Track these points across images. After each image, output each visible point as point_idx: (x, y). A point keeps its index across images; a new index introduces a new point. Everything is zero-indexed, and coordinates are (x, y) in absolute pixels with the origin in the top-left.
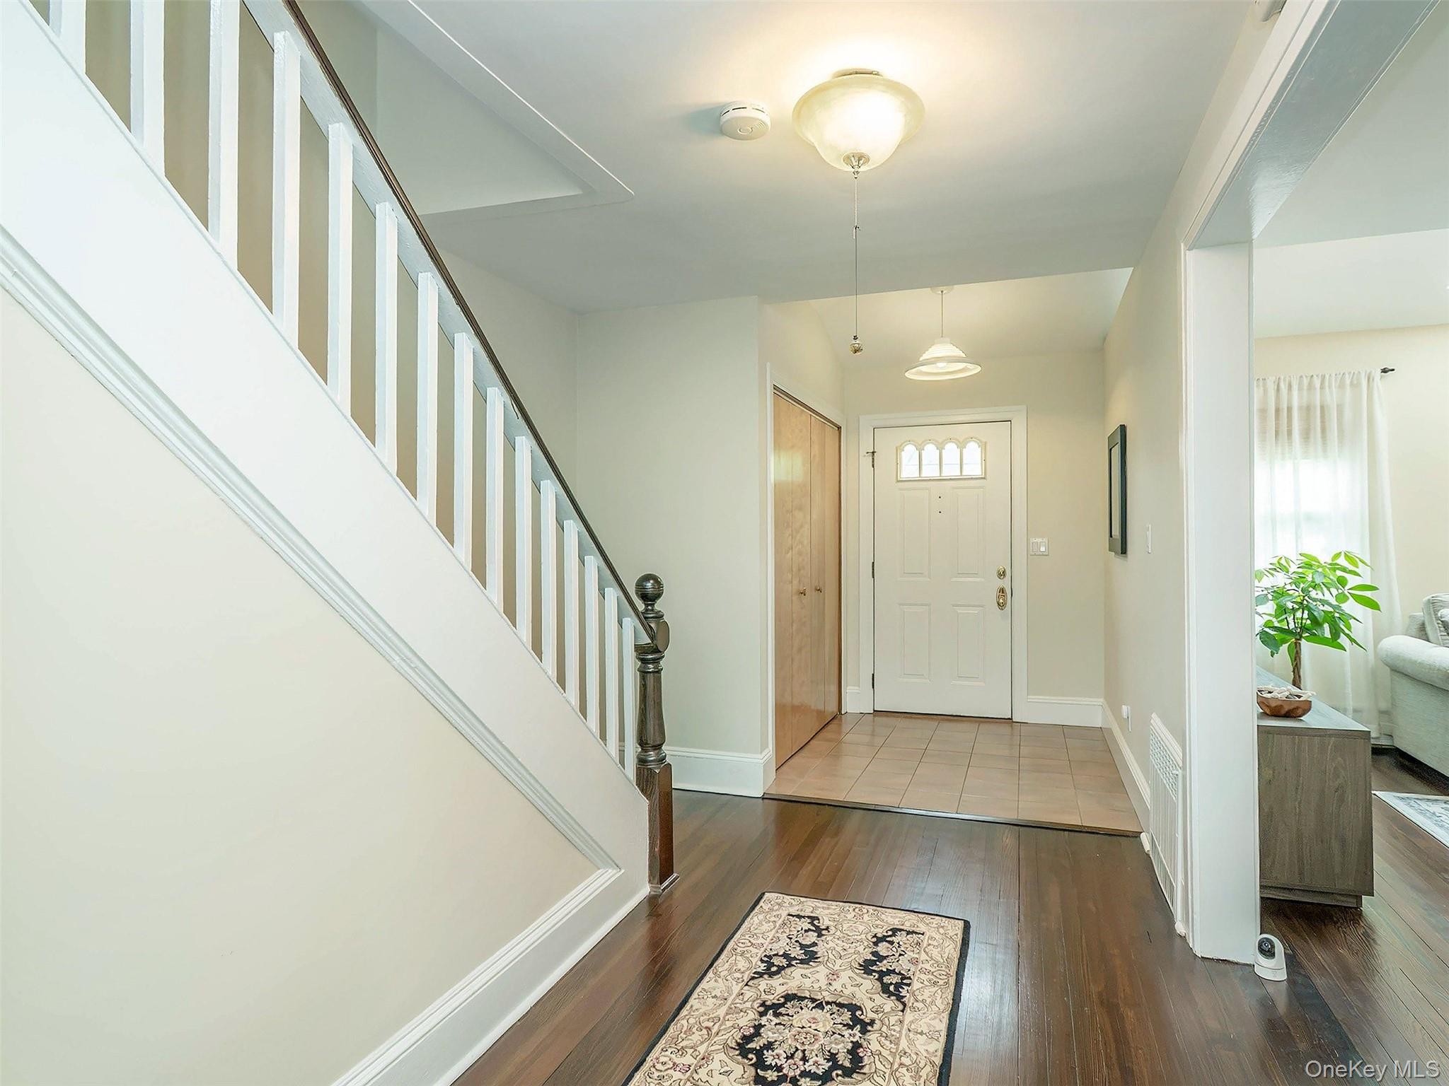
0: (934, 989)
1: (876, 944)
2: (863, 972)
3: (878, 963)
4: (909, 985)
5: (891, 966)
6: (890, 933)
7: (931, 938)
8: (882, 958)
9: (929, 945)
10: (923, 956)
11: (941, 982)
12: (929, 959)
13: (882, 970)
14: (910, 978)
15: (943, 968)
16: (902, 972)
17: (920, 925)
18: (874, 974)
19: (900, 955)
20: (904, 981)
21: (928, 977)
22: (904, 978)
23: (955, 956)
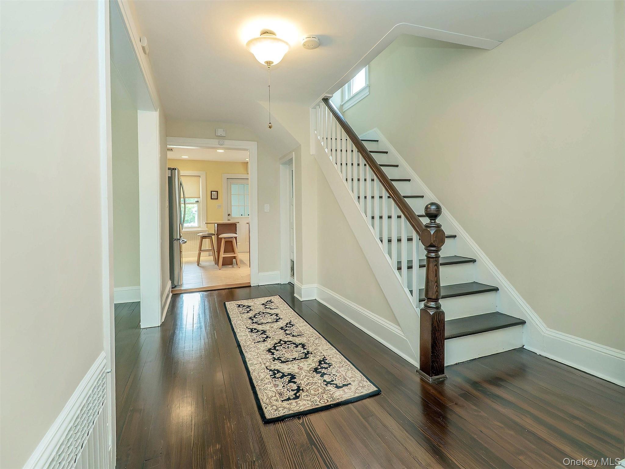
0: (260, 378)
1: (299, 387)
2: (292, 374)
3: (290, 379)
4: (271, 376)
5: (284, 380)
6: (298, 395)
7: (277, 400)
8: (290, 382)
9: (275, 396)
10: (273, 389)
11: (259, 382)
12: (271, 389)
13: (286, 377)
14: (273, 378)
15: (262, 388)
16: (277, 379)
17: (288, 406)
18: (287, 374)
19: (284, 386)
20: (274, 376)
21: (266, 382)
22: (275, 377)
23: (260, 396)
